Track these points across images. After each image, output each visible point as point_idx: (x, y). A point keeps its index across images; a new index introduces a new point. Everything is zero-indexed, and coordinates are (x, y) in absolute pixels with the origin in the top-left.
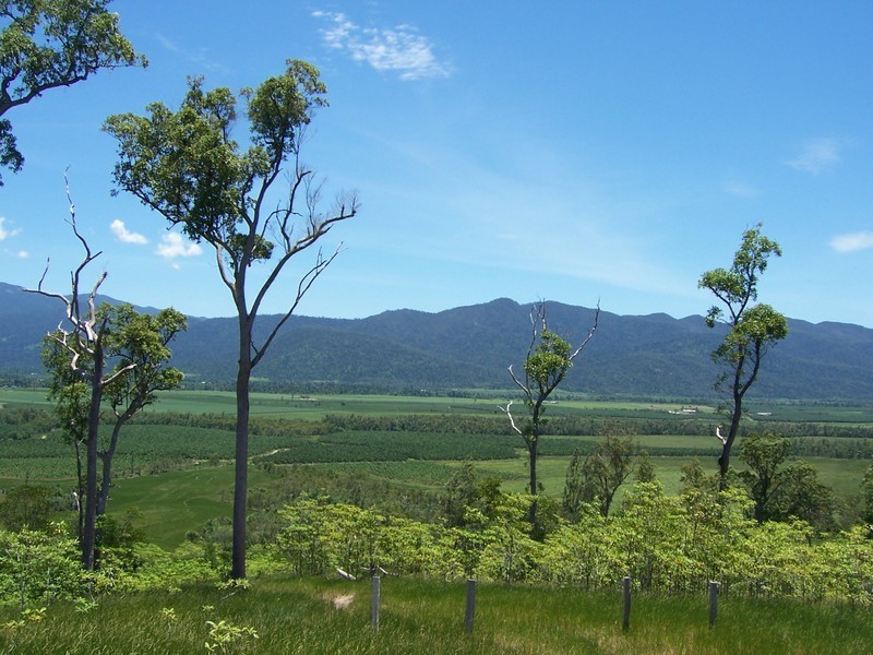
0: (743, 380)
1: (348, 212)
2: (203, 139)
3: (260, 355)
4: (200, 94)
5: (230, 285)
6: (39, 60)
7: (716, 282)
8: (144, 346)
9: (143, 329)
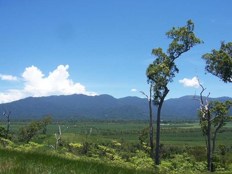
2: (225, 56)
4: (224, 45)
6: (179, 47)
8: (221, 111)
9: (220, 106)
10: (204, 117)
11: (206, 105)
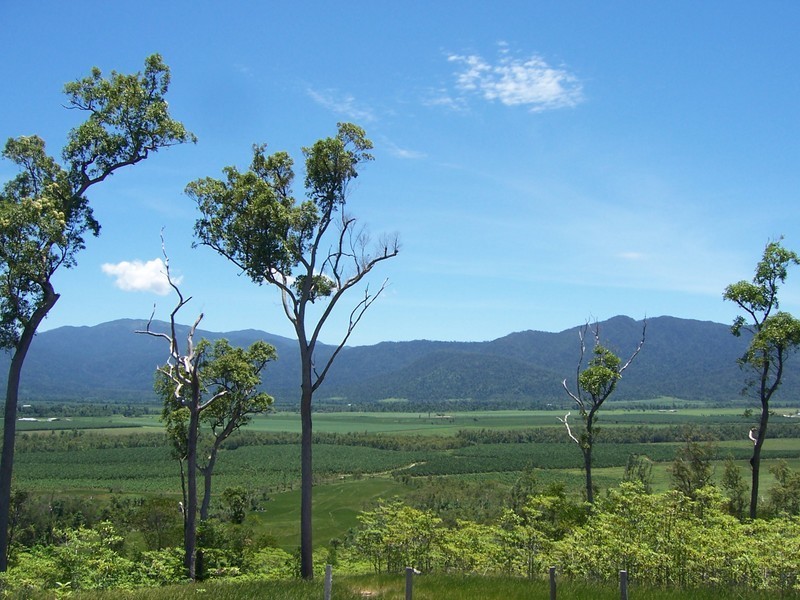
0: (769, 385)
1: (390, 252)
2: (262, 196)
3: (321, 379)
4: (263, 158)
5: (293, 321)
6: (109, 145)
7: (740, 294)
8: (235, 375)
9: (234, 360)
10: (178, 396)
11: (188, 353)
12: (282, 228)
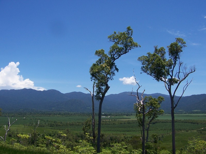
1: (193, 71)
2: (158, 59)
3: (176, 105)
4: (157, 49)
5: (168, 90)
6: (119, 50)
8: (154, 105)
9: (153, 101)
10: (139, 111)
11: (142, 100)
12: (164, 67)
